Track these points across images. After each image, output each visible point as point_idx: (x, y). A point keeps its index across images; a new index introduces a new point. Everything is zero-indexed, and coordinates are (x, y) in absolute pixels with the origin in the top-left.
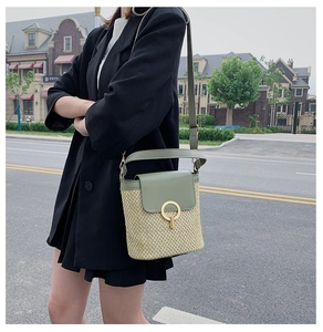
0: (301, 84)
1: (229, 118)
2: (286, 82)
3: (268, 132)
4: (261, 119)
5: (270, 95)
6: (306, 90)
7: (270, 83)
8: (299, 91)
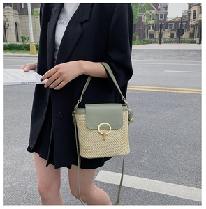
0: (163, 11)
2: (154, 9)
3: (144, 44)
4: (139, 35)
5: (145, 19)
6: (166, 15)
7: (144, 11)
8: (162, 15)
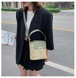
1: (60, 6)
3: (69, 9)
4: (68, 6)
